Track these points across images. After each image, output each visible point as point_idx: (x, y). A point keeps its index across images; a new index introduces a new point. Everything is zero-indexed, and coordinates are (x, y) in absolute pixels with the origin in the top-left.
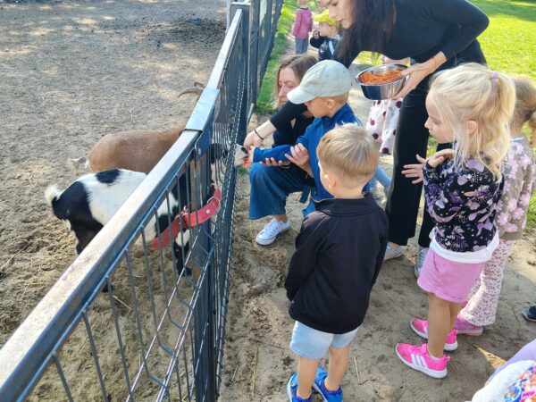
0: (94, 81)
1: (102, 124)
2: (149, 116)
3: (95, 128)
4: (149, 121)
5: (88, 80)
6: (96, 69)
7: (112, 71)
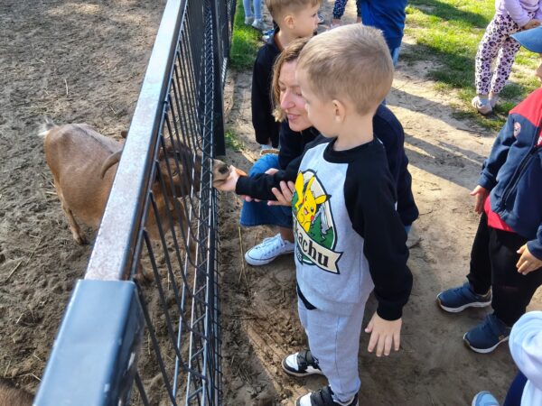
0: (19, 38)
1: (28, 105)
2: (90, 84)
3: (18, 113)
4: (90, 93)
5: (11, 37)
6: (22, 21)
7: (42, 21)
